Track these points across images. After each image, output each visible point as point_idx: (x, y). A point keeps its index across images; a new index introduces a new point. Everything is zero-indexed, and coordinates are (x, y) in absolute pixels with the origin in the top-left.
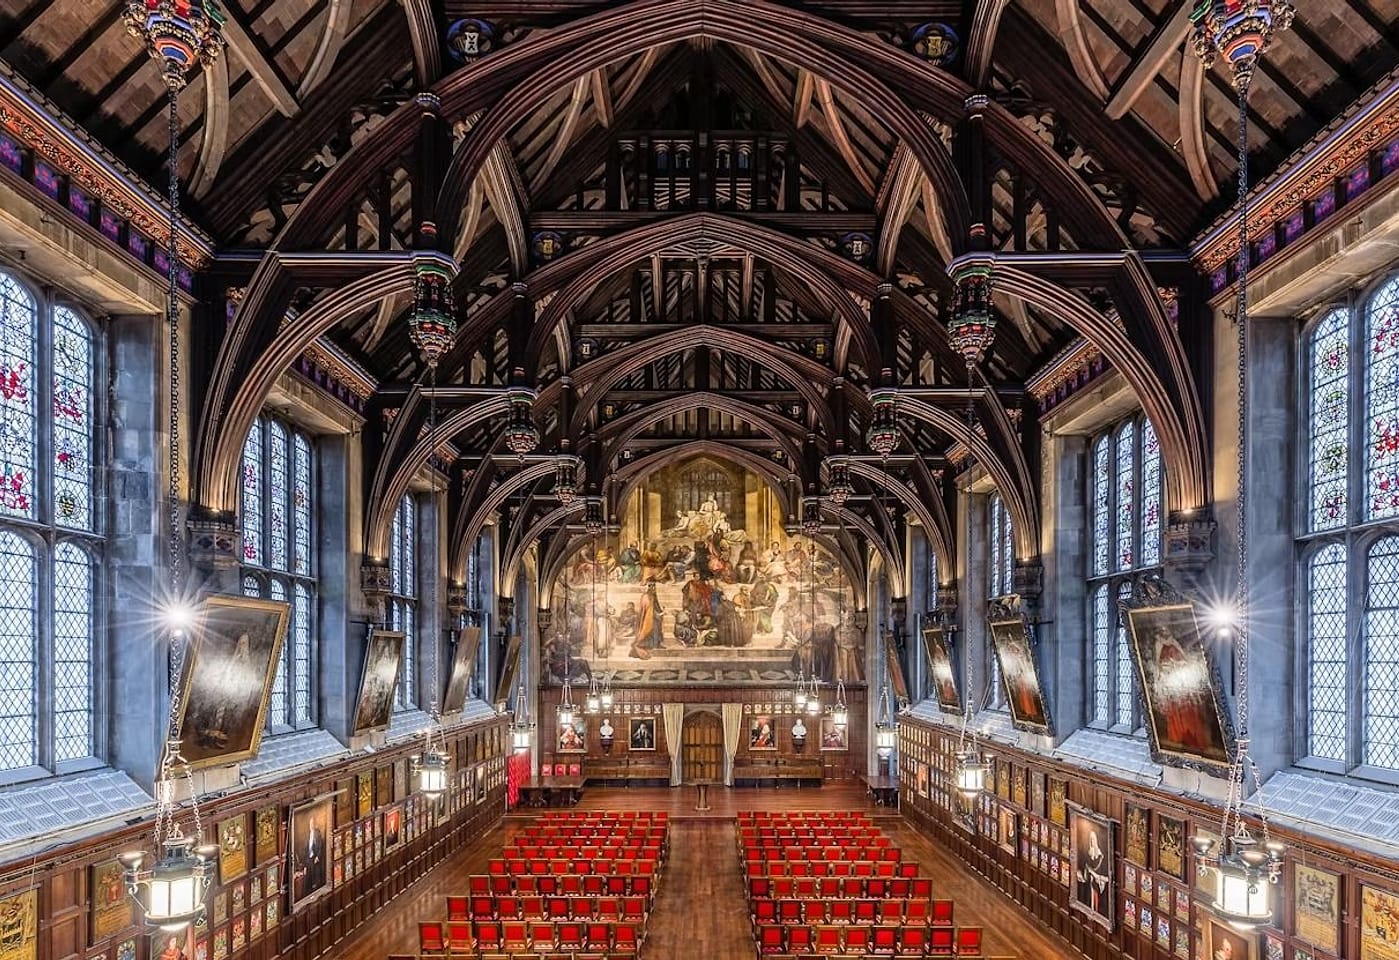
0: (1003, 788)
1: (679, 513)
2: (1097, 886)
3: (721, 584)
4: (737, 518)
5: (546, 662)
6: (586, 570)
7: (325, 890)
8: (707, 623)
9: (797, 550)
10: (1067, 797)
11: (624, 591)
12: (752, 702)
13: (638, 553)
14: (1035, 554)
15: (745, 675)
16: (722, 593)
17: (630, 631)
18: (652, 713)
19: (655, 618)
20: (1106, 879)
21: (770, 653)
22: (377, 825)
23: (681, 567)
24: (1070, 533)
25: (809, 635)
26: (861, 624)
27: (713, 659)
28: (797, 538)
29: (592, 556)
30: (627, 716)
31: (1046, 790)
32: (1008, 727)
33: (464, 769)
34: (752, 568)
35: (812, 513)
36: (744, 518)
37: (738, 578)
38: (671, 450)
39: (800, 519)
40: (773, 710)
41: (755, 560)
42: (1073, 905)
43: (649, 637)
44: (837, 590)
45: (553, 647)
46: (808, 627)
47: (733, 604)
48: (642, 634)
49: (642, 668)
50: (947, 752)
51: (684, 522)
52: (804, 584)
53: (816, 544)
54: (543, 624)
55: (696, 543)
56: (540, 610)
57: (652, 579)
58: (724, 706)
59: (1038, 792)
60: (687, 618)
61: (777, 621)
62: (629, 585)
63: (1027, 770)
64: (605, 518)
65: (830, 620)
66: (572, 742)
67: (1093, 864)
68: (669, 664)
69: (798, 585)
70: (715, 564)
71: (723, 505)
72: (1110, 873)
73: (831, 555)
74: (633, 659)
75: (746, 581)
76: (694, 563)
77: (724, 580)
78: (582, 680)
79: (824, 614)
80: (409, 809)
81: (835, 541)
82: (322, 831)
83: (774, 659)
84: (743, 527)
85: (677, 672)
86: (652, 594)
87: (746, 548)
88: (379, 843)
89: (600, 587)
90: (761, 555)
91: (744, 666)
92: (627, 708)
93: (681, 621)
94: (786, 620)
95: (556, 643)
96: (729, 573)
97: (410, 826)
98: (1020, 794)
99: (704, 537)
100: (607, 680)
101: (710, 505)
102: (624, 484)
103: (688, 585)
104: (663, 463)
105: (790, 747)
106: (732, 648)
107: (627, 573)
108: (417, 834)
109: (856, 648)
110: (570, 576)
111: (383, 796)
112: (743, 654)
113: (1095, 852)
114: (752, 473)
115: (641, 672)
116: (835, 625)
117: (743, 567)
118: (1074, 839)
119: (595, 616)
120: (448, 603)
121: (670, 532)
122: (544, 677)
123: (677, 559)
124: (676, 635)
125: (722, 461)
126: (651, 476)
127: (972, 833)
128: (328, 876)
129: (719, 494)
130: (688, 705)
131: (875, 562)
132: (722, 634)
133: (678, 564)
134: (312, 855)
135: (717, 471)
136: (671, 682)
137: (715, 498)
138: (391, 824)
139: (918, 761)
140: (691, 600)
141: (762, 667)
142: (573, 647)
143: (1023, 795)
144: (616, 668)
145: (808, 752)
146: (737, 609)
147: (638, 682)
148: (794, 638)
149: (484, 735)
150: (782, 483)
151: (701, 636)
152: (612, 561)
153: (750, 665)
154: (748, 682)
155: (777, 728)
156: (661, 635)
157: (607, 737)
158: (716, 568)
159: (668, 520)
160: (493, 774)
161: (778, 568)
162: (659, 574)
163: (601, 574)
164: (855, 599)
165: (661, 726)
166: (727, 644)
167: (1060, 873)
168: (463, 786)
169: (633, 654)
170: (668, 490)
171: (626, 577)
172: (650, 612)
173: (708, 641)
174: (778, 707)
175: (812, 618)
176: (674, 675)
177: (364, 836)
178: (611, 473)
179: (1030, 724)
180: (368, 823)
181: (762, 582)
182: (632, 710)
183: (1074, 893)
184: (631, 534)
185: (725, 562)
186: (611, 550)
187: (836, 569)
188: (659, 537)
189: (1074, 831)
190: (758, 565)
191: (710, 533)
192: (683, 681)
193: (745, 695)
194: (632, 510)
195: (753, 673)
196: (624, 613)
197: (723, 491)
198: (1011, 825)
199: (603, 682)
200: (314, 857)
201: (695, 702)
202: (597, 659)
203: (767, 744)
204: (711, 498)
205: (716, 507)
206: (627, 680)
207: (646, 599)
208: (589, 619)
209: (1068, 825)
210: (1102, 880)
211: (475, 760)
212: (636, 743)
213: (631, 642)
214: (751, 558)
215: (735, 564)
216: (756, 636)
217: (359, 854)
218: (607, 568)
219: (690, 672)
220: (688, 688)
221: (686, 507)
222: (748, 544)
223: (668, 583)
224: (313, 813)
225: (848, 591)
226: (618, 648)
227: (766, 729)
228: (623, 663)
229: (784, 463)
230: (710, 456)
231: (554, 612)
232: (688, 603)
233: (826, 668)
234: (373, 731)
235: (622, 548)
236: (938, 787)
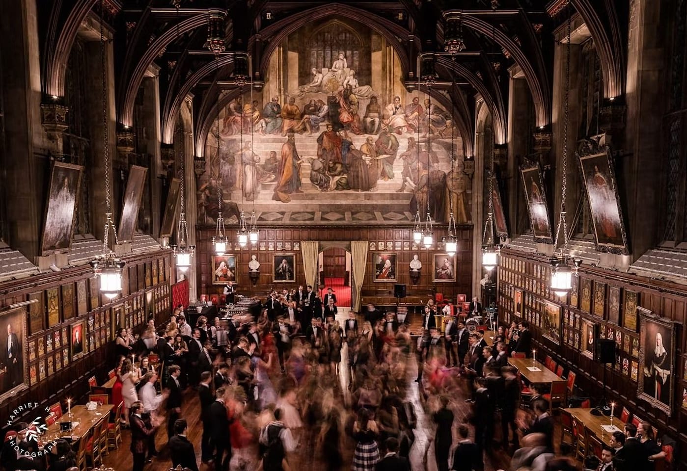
0: (586, 303)
1: (314, 71)
2: (660, 379)
3: (351, 135)
4: (364, 75)
5: (201, 205)
6: (235, 122)
7: (23, 387)
8: (339, 169)
9: (416, 103)
10: (639, 304)
11: (267, 141)
12: (376, 239)
13: (279, 106)
14: (620, 93)
15: (371, 216)
16: (351, 143)
17: (273, 177)
18: (292, 250)
19: (294, 165)
20: (668, 372)
21: (392, 196)
22: (64, 334)
23: (316, 120)
24: (651, 73)
25: (424, 181)
26: (470, 172)
27: (344, 202)
28: (415, 93)
29: (239, 109)
30: (272, 253)
31: (621, 302)
32: (591, 250)
33: (135, 293)
34: (377, 120)
35: (429, 68)
36: (370, 74)
37: (365, 129)
38: (307, 11)
39: (418, 75)
40: (394, 246)
41: (379, 113)
42: (640, 397)
43: (288, 183)
44: (449, 141)
45: (207, 192)
46: (424, 173)
47: (360, 152)
48: (283, 179)
49: (283, 210)
50: (539, 276)
51: (318, 79)
52: (421, 135)
53: (432, 99)
54: (199, 171)
55: (329, 98)
56: (196, 158)
57: (291, 131)
58: (353, 243)
59: (615, 304)
60: (321, 165)
61: (398, 169)
62: (272, 136)
63: (606, 285)
64: (251, 75)
65: (442, 167)
66: (225, 276)
67: (657, 360)
68: (306, 206)
69: (416, 136)
70: (345, 117)
71: (352, 62)
72: (672, 366)
73: (444, 109)
74: (275, 202)
75: (371, 133)
76: (328, 116)
77: (353, 131)
78: (233, 221)
79: (438, 162)
80: (91, 322)
81: (448, 96)
82: (19, 337)
83: (395, 202)
84: (369, 83)
85: (313, 213)
86: (291, 143)
87: (371, 103)
88: (66, 351)
89: (247, 137)
90: (384, 109)
91: (369, 209)
92: (271, 245)
93: (316, 168)
94: (406, 168)
95: (210, 188)
96: (357, 125)
97: (92, 338)
98: (599, 307)
99: (336, 92)
100: (254, 221)
101: (341, 63)
102: (267, 44)
103: (322, 136)
104: (300, 23)
105: (408, 278)
106: (360, 192)
107: (270, 124)
108: (98, 345)
109: (464, 193)
110: (221, 127)
111: (68, 311)
112: (368, 197)
113: (660, 350)
114: (377, 34)
115: (283, 213)
116: (447, 172)
117: (369, 120)
118: (643, 340)
119: (243, 163)
120: (117, 145)
121: (307, 88)
122: (200, 218)
123: (313, 112)
124: (312, 180)
125: (350, 21)
126: (289, 37)
127: (558, 344)
128: (25, 374)
129: (349, 53)
130: (322, 243)
131: (482, 115)
132: (351, 179)
133: (313, 117)
134: (10, 356)
135: (346, 31)
136: (308, 222)
137: (346, 57)
138: (77, 335)
139: (515, 287)
140: (325, 149)
141: (384, 209)
142: (225, 192)
143: (602, 308)
144: (262, 210)
145: (423, 284)
146: (363, 157)
147: (280, 222)
148: (412, 183)
149: (151, 264)
150: (402, 44)
151: (333, 181)
152: (257, 114)
153: (374, 207)
154: (373, 222)
155: (398, 263)
156: (299, 180)
157: (255, 271)
158: (346, 120)
159: (305, 76)
160: (159, 300)
161: (399, 120)
162: (297, 125)
163: (247, 126)
164: (464, 149)
165: (301, 261)
166: (356, 188)
167: (630, 371)
168: (135, 308)
169: (276, 198)
170: (305, 50)
171: (269, 128)
172: (290, 160)
173: (339, 186)
174: (398, 244)
175: (427, 166)
176: (310, 216)
177: (53, 344)
178: (255, 32)
179: (611, 245)
180: (57, 333)
181: (385, 133)
182: (275, 247)
183: (640, 387)
184: (272, 89)
185: (353, 115)
186: (256, 103)
187: (448, 122)
188: (297, 92)
189: (643, 335)
190: (382, 118)
191: (341, 88)
192: (318, 221)
193: (369, 235)
194: (273, 67)
195: (378, 214)
196: (268, 161)
197: (352, 50)
198: (591, 333)
199: (251, 222)
200: (13, 358)
201: (330, 240)
202: (245, 202)
203: (388, 277)
204: (341, 56)
205: (346, 65)
206: (270, 220)
207: (286, 148)
208: (238, 166)
209: (638, 330)
210: (664, 373)
211: (145, 287)
212: (279, 276)
213: (273, 187)
214: (377, 112)
215: (362, 116)
216: (380, 182)
217: (50, 359)
218: (252, 121)
219: (323, 213)
220: (321, 228)
221: (321, 65)
222: (374, 98)
223: (305, 134)
224: (10, 320)
225: (458, 142)
226: (263, 192)
227: (388, 263)
228: (267, 206)
229: (404, 23)
230: (341, 18)
231: (208, 160)
232: (323, 152)
233: (439, 210)
234: (57, 252)
235: (265, 101)
236: (531, 308)
